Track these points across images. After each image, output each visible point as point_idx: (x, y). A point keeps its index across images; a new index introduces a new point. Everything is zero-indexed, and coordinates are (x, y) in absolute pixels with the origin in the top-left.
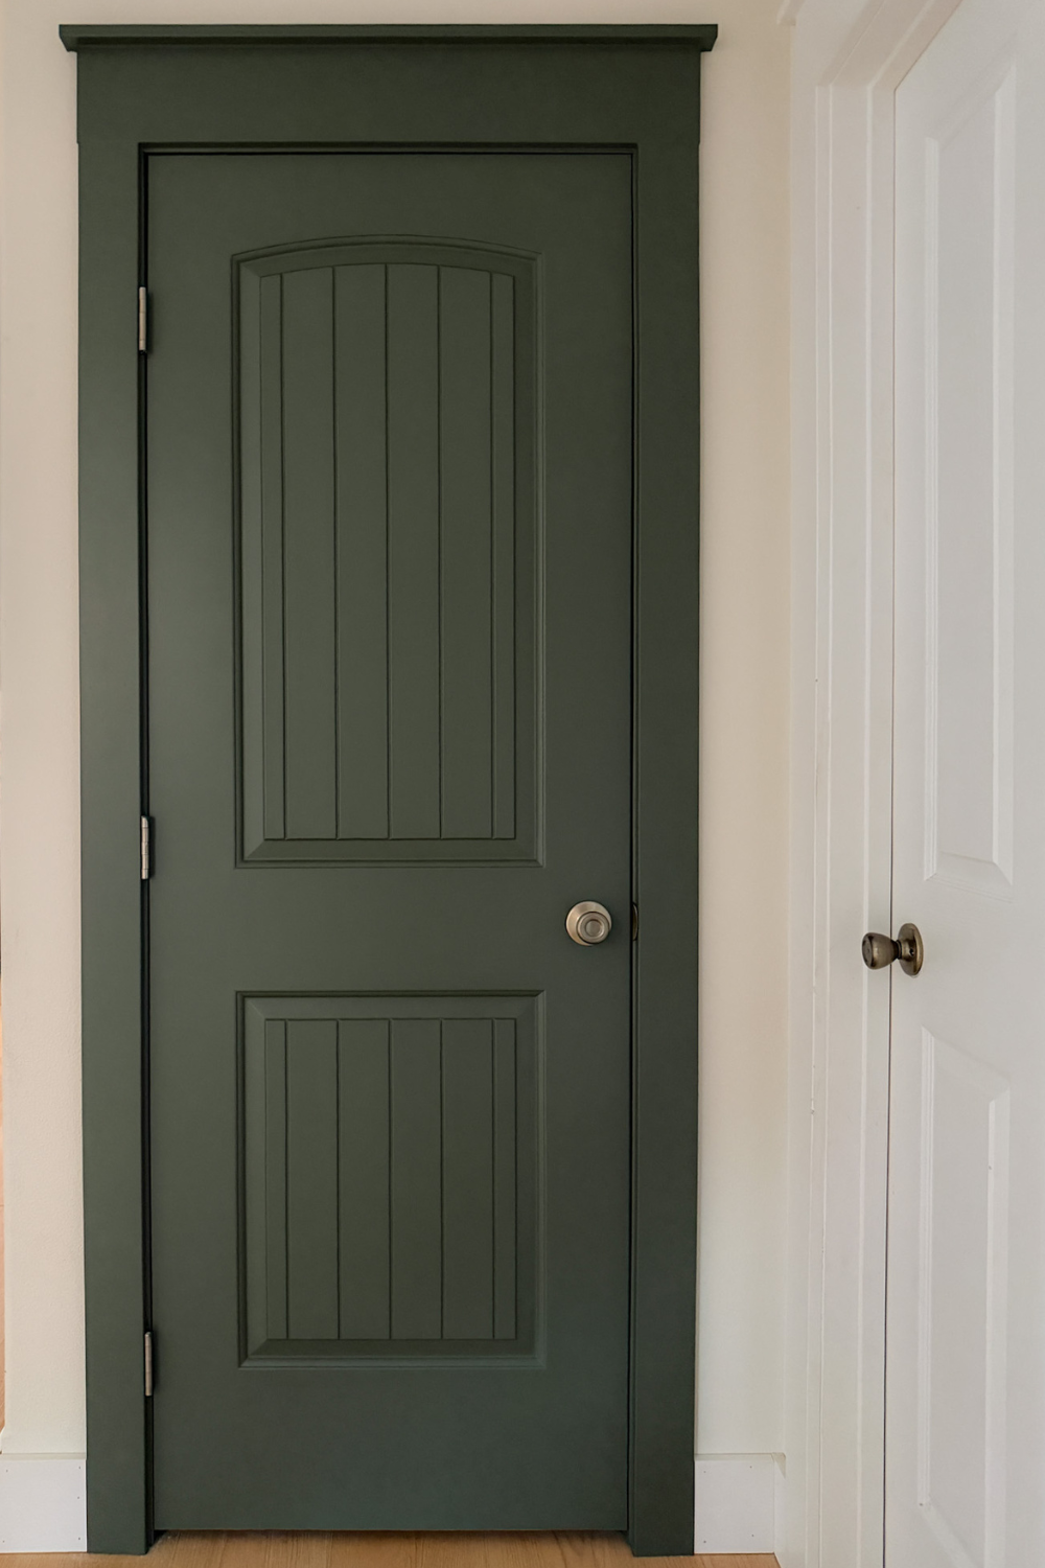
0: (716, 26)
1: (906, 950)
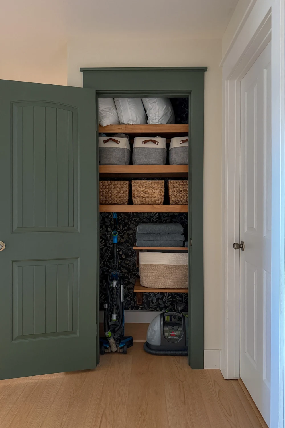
0: (207, 67)
1: (241, 246)
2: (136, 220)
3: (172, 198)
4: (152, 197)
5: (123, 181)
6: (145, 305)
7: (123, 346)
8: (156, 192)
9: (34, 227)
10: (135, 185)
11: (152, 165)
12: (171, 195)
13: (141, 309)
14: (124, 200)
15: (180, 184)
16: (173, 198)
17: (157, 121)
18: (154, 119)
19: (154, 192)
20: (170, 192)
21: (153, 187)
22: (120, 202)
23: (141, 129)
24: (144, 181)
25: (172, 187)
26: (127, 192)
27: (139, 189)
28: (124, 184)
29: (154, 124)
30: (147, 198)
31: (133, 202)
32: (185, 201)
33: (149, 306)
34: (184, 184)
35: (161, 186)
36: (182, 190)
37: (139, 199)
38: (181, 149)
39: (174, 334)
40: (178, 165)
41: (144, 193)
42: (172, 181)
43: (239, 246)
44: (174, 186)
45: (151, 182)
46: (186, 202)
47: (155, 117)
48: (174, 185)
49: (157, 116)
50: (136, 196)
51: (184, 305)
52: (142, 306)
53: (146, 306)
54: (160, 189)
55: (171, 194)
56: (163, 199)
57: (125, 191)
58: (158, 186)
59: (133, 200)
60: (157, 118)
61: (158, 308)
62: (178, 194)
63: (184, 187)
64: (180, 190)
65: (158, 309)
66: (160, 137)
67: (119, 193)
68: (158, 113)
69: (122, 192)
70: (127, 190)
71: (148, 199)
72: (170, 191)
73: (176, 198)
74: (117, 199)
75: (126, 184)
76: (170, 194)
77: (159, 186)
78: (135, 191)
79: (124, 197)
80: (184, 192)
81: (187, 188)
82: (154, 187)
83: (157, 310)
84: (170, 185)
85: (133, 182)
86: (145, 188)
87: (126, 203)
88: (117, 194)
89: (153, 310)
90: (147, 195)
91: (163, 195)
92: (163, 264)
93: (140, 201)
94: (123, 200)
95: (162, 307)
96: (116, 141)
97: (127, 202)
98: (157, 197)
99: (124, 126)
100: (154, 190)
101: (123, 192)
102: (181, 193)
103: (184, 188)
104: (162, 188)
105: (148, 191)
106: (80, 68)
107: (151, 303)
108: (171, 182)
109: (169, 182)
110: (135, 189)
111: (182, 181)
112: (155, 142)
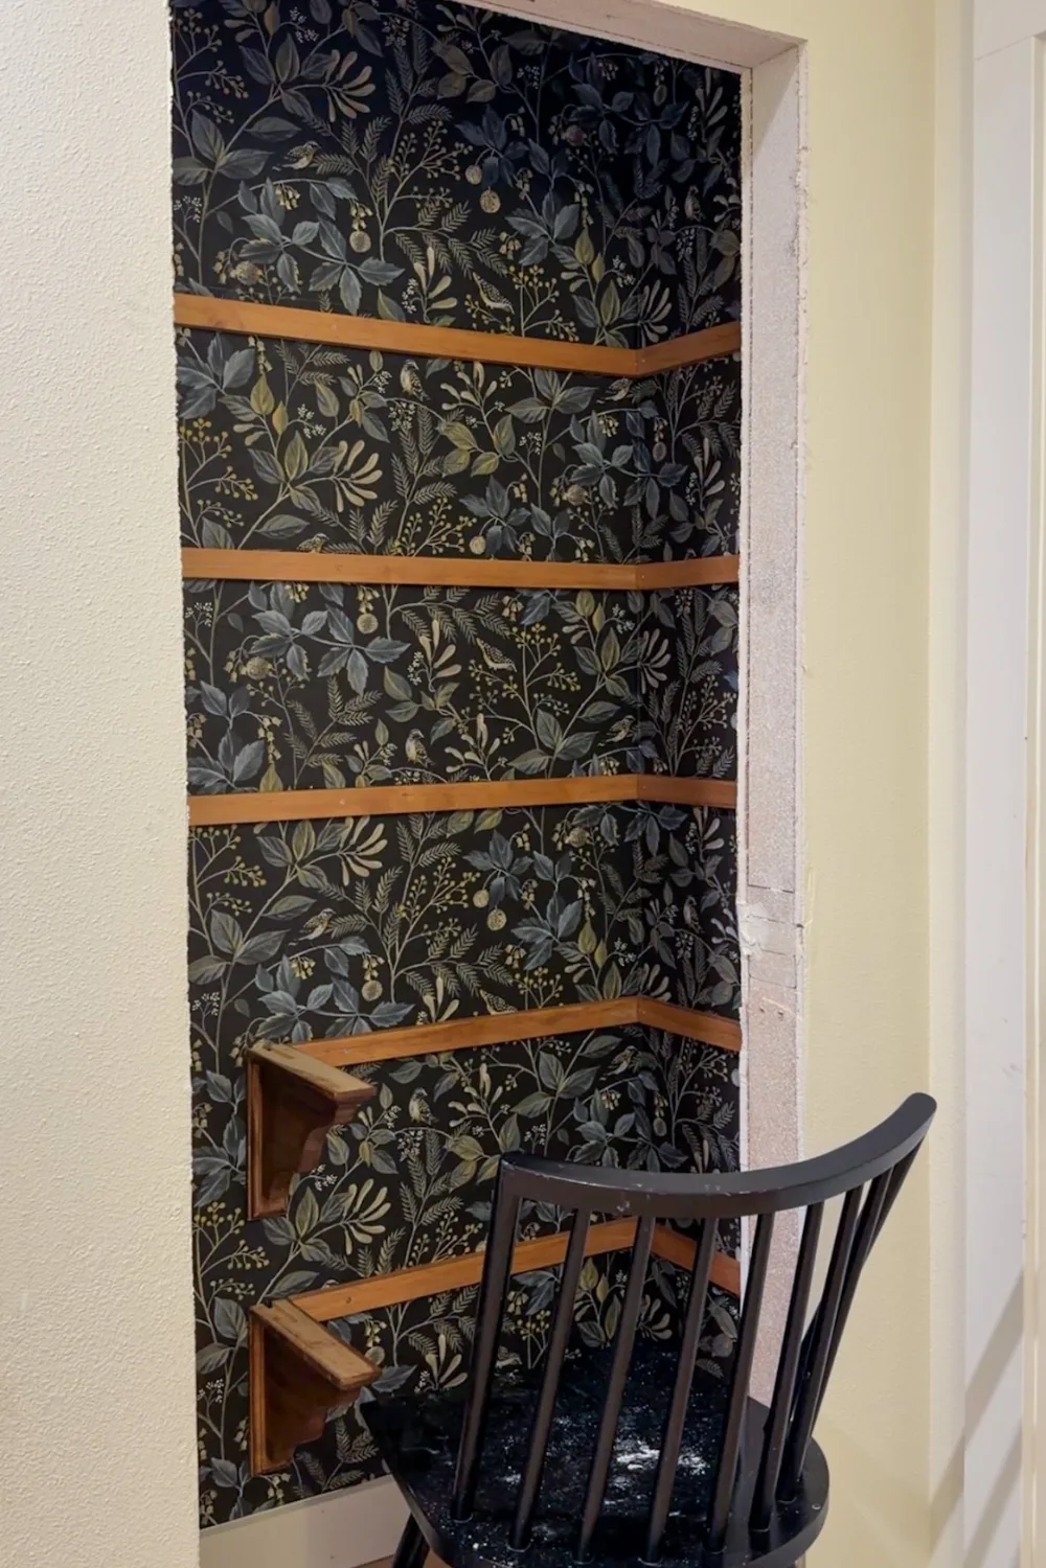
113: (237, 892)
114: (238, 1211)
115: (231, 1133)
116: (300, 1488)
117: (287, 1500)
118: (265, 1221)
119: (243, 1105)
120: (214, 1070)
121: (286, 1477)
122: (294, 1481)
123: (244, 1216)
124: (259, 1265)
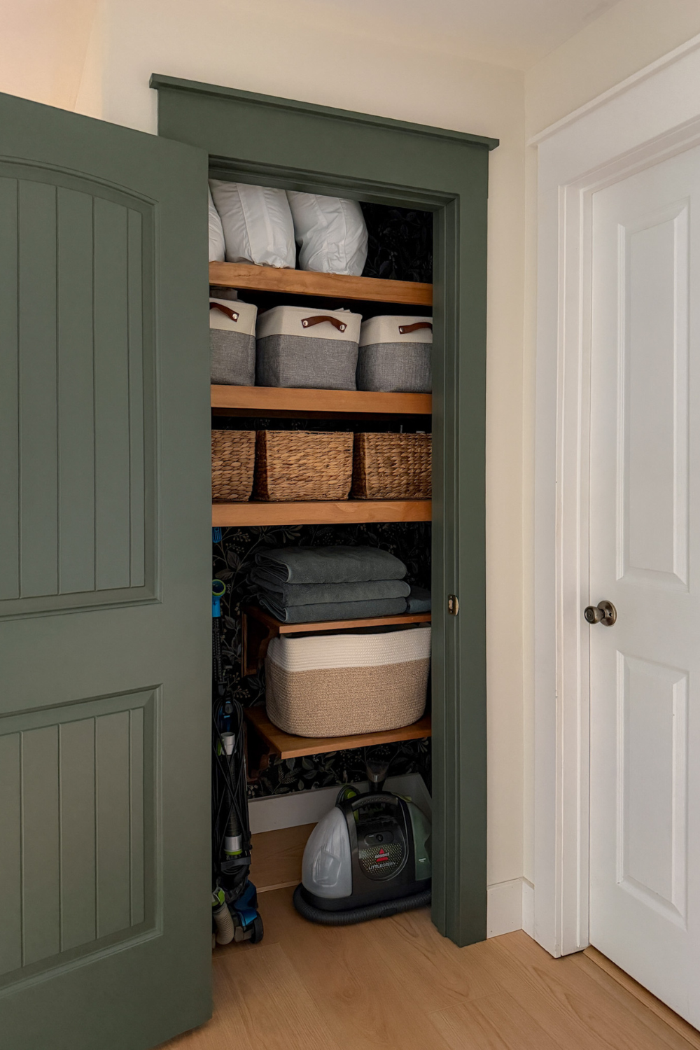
0: (498, 140)
1: (607, 614)
2: (242, 540)
3: (372, 481)
4: (322, 479)
5: (241, 432)
6: (265, 779)
7: (253, 921)
8: (333, 463)
9: (19, 599)
10: (275, 443)
11: (330, 388)
12: (369, 474)
13: (253, 794)
14: (242, 487)
15: (392, 443)
16: (374, 482)
17: (342, 264)
18: (335, 258)
19: (328, 466)
20: (367, 466)
21: (324, 451)
22: (230, 494)
23: (304, 284)
24: (302, 434)
25: (373, 451)
26: (252, 465)
27: (287, 454)
28: (242, 441)
29: (337, 273)
30: (307, 480)
31: (270, 492)
32: (404, 487)
33: (275, 783)
34: (402, 443)
35: (347, 448)
36: (397, 459)
37: (285, 485)
38: (402, 348)
39: (386, 855)
40: (393, 392)
41: (301, 468)
42: (372, 435)
43: (601, 614)
44: (378, 448)
45: (318, 436)
46: (406, 492)
47: (337, 254)
48: (377, 446)
49: (340, 251)
50: (277, 476)
51: (387, 768)
52: (259, 785)
53: (268, 784)
54: (342, 455)
55: (371, 470)
56: (350, 484)
57: (246, 460)
58: (337, 448)
59: (269, 487)
60: (342, 257)
61: (301, 781)
62: (388, 471)
63: (403, 451)
64: (393, 459)
65: (301, 785)
66: (349, 311)
67: (228, 468)
68: (343, 242)
69: (236, 464)
70: (250, 457)
71: (310, 485)
72: (367, 462)
73: (382, 482)
74: (221, 484)
75: (250, 439)
76: (367, 471)
77: (341, 448)
78: (275, 462)
79: (241, 480)
80: (403, 466)
81: (410, 455)
82: (326, 450)
83: (297, 790)
84: (366, 444)
85: (268, 434)
86: (302, 454)
87: (247, 497)
88: (220, 470)
89: (287, 792)
90: (308, 475)
91: (350, 473)
92: (356, 668)
93: (289, 491)
94: (239, 488)
95: (309, 778)
96: (229, 313)
97: (250, 494)
98: (335, 479)
99: (256, 271)
100: (327, 460)
101: (239, 464)
102: (395, 469)
103: (403, 455)
104: (347, 455)
105: (310, 461)
106: (153, 74)
107: (281, 773)
108: (370, 437)
109: (365, 438)
110: (277, 456)
111: (398, 436)
112: (337, 324)
113: (238, 543)
114: (237, 674)
115: (235, 642)
116: (262, 793)
117: (256, 796)
118: (248, 679)
119: (240, 630)
120: (228, 616)
121: (256, 787)
122: (259, 788)
123: (240, 676)
124: (246, 697)
